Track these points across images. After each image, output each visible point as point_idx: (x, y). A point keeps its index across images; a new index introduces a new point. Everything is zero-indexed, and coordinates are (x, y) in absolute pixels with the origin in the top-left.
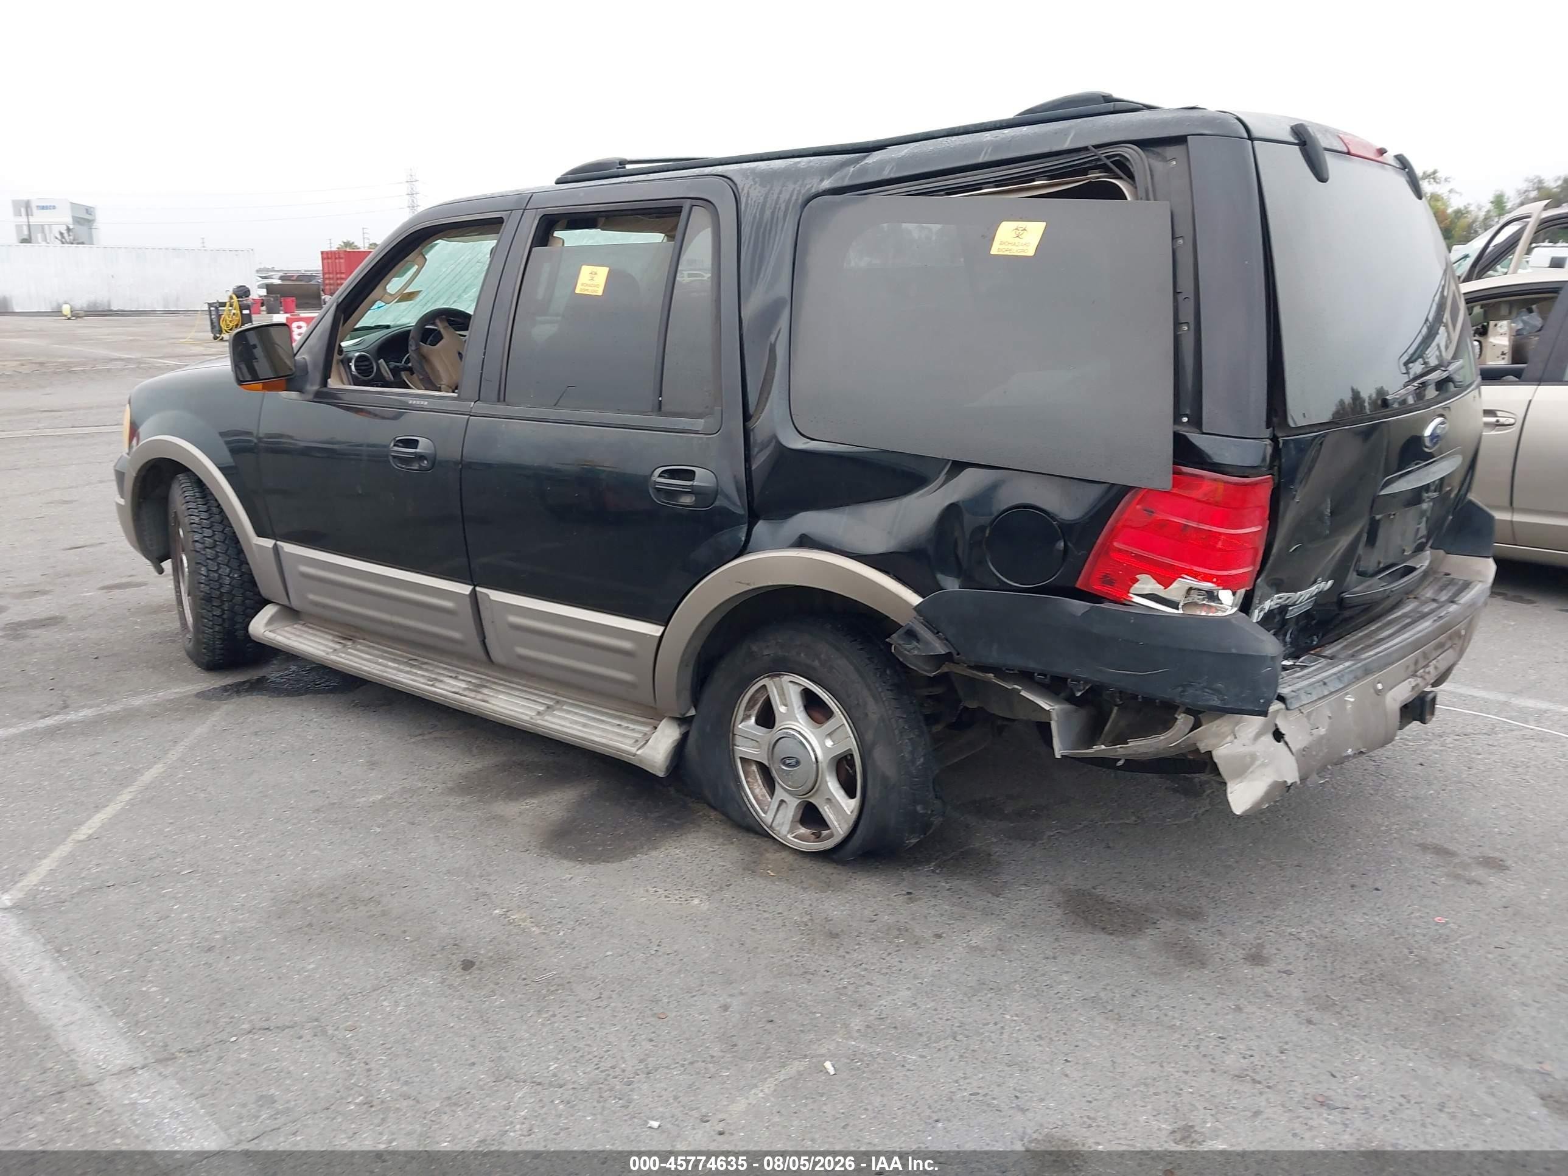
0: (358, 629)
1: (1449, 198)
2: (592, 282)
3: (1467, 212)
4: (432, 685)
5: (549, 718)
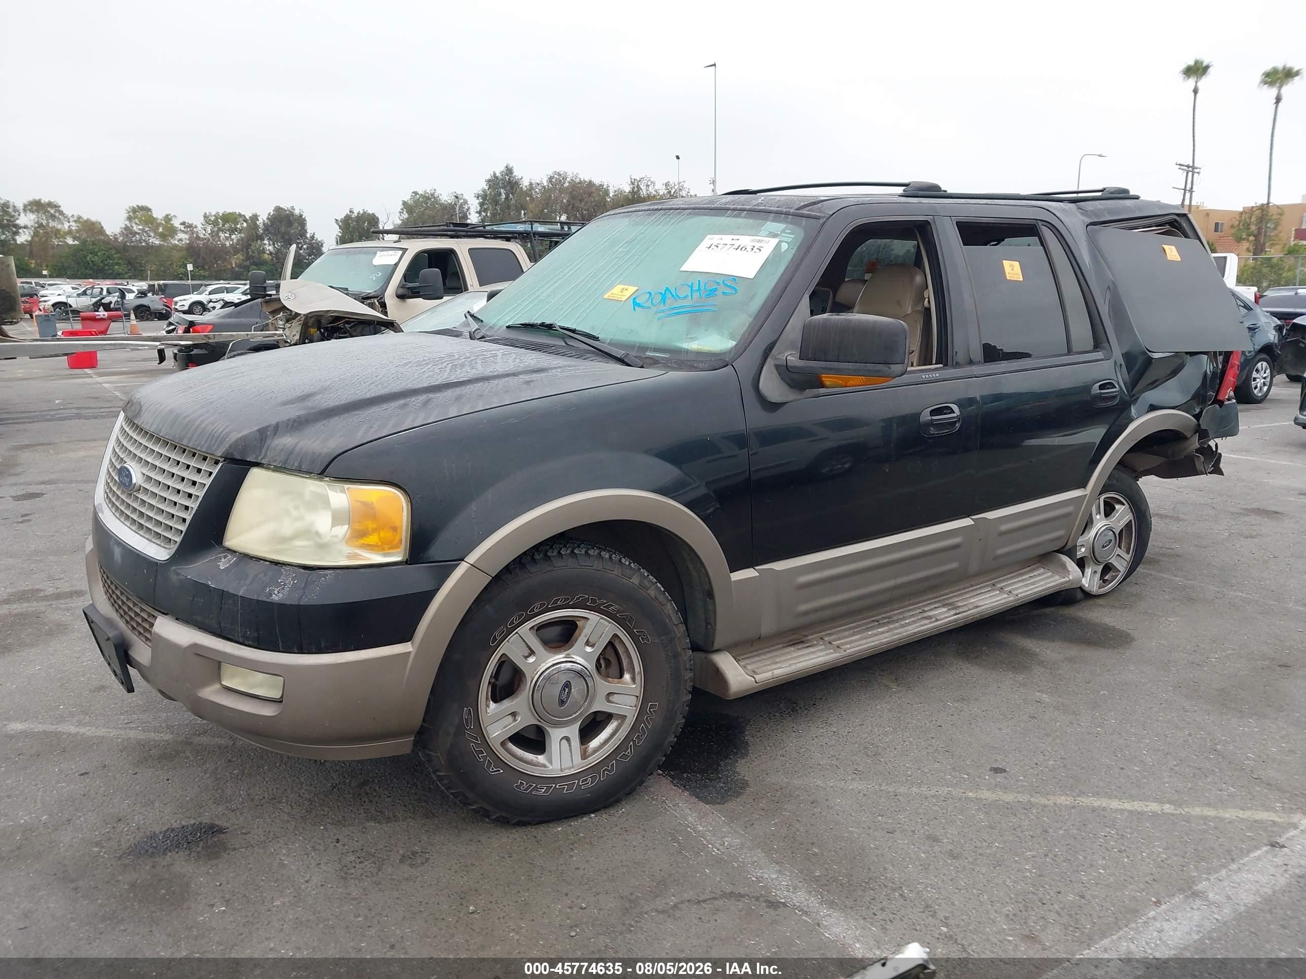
2: (1013, 272)
4: (937, 620)
5: (1015, 592)
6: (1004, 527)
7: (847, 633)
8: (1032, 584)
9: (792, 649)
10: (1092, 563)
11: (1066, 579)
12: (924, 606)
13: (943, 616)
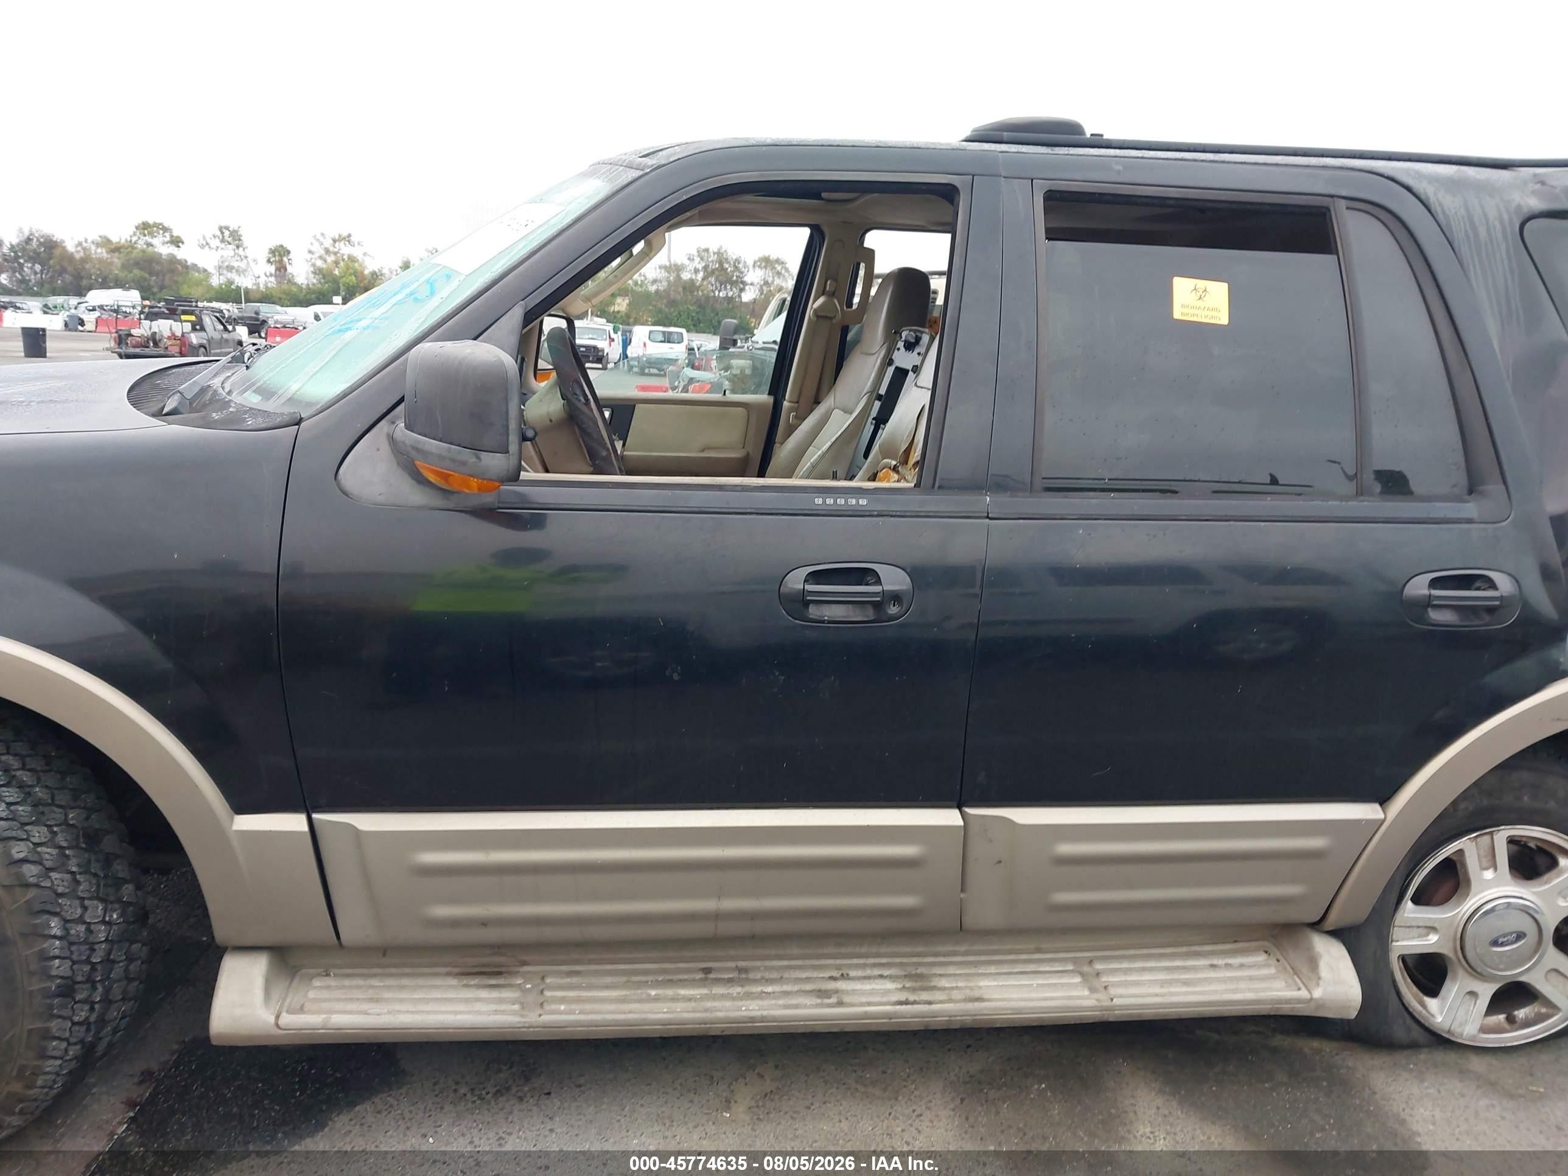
0: (499, 948)
1: (364, 261)
2: (1200, 303)
3: (382, 275)
4: (840, 1004)
5: (1113, 991)
6: (1066, 849)
7: (608, 980)
8: (1186, 983)
9: (453, 982)
10: (1461, 973)
11: (1304, 994)
12: (850, 966)
13: (864, 1000)
